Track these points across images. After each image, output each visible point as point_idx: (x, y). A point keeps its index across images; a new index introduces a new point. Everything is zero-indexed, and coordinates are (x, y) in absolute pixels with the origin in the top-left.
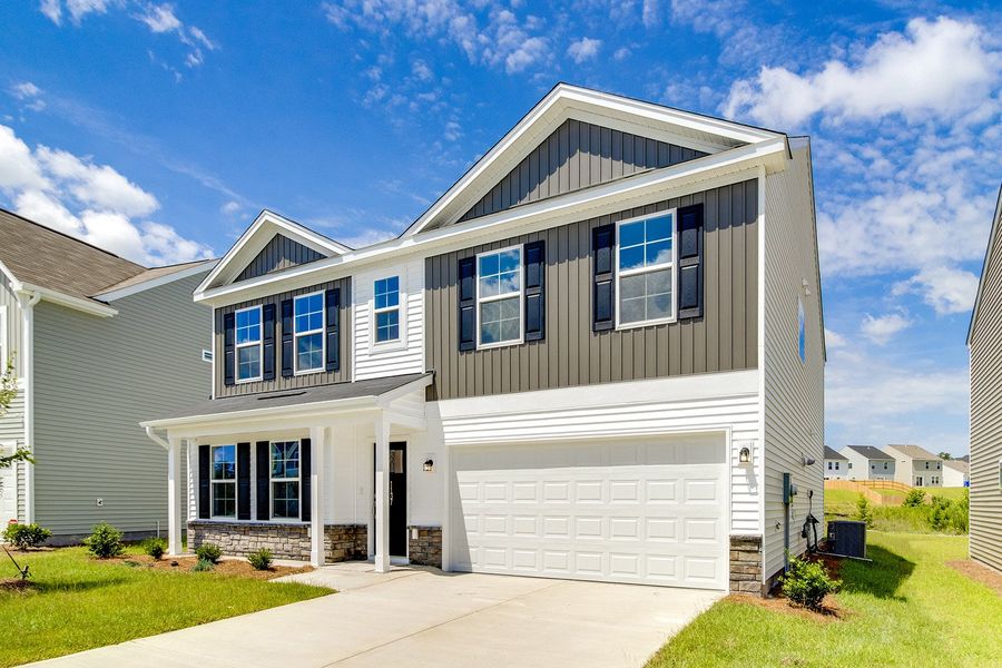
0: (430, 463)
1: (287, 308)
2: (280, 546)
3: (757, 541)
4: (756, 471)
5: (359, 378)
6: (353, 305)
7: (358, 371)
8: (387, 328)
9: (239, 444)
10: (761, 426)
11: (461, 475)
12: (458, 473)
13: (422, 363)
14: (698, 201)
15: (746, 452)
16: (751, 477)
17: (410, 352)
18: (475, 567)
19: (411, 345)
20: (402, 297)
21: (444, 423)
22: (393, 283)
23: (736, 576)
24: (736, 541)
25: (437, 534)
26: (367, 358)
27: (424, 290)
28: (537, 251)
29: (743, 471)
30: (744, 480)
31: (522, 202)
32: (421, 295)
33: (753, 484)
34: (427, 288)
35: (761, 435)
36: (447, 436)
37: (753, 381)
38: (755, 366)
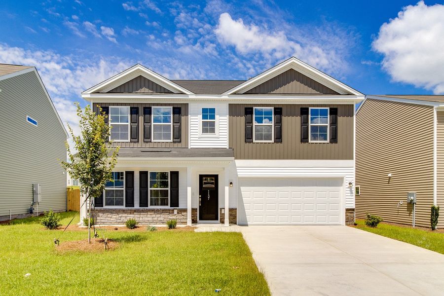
0: (231, 183)
1: (147, 110)
2: (156, 219)
3: (353, 210)
4: (353, 189)
5: (192, 147)
6: (189, 116)
7: (192, 144)
8: (208, 128)
9: (126, 172)
10: (354, 176)
11: (242, 188)
12: (241, 187)
13: (227, 144)
14: (336, 107)
15: (350, 184)
16: (351, 191)
17: (220, 139)
18: (249, 223)
19: (220, 136)
20: (217, 117)
21: (237, 168)
22: (212, 111)
23: (347, 220)
24: (347, 210)
25: (235, 211)
26: (197, 139)
27: (228, 116)
28: (279, 111)
29: (349, 189)
30: (349, 192)
31: (273, 92)
32: (226, 118)
33: (352, 193)
34: (230, 115)
35: (354, 179)
36: (238, 173)
37: (352, 163)
38: (353, 159)
